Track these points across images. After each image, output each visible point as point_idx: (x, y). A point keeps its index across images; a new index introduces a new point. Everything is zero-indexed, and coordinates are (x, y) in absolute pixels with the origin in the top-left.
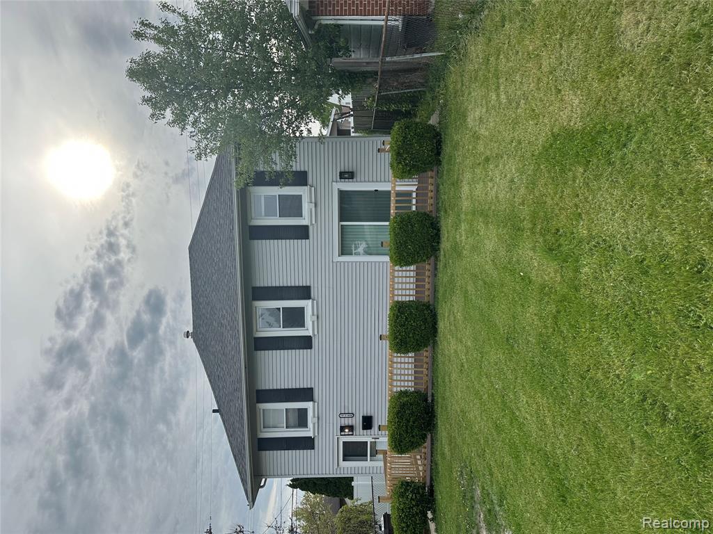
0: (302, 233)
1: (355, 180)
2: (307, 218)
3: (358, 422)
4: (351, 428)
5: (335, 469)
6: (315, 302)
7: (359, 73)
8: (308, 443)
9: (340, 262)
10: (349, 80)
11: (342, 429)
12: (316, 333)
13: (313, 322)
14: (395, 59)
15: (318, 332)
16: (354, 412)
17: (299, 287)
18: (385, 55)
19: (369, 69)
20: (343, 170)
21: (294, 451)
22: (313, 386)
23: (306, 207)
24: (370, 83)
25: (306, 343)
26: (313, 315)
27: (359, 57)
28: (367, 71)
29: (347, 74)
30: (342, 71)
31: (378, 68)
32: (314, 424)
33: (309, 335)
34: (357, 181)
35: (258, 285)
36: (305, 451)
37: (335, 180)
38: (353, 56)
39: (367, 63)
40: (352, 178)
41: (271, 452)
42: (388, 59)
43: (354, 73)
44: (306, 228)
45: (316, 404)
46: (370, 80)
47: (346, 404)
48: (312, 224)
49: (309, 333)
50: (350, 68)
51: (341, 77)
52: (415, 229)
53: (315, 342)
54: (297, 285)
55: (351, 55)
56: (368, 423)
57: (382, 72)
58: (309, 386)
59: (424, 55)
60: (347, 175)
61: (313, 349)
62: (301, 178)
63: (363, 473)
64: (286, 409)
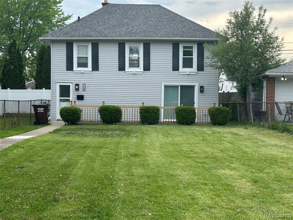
0: (176, 68)
1: (200, 93)
2: (182, 70)
3: (81, 93)
4: (77, 90)
5: (55, 81)
6: (142, 73)
7: (246, 95)
8: (70, 67)
9: (161, 86)
10: (243, 91)
11: (77, 85)
12: (126, 73)
13: (133, 72)
14: (251, 107)
15: (127, 74)
16: (86, 91)
17: (150, 65)
18: (252, 103)
19: (248, 99)
20: (204, 87)
21: (66, 60)
22: (99, 71)
23: (188, 70)
24: (242, 100)
25: (122, 68)
26: (136, 72)
27: (252, 95)
28: (247, 98)
29: (246, 91)
30: (247, 89)
31: (248, 101)
32: (80, 71)
33: (126, 70)
34: (199, 94)
35: (151, 46)
36: (66, 66)
37: (200, 84)
38: (252, 93)
39: (250, 98)
40: (200, 92)
41: (66, 49)
42: (251, 104)
43: (246, 93)
44: (178, 70)
45: (91, 72)
46: (243, 100)
47: (90, 87)
48: (180, 72)
49: (127, 70)
50: (248, 92)
51: (244, 88)
52: (191, 116)
53: (122, 72)
54: (151, 64)
55: (252, 92)
56: (80, 98)
57: (246, 103)
58: (99, 69)
59: (252, 116)
60: (202, 89)
61: (118, 71)
62: (201, 68)
63: (53, 95)
64: (88, 57)
